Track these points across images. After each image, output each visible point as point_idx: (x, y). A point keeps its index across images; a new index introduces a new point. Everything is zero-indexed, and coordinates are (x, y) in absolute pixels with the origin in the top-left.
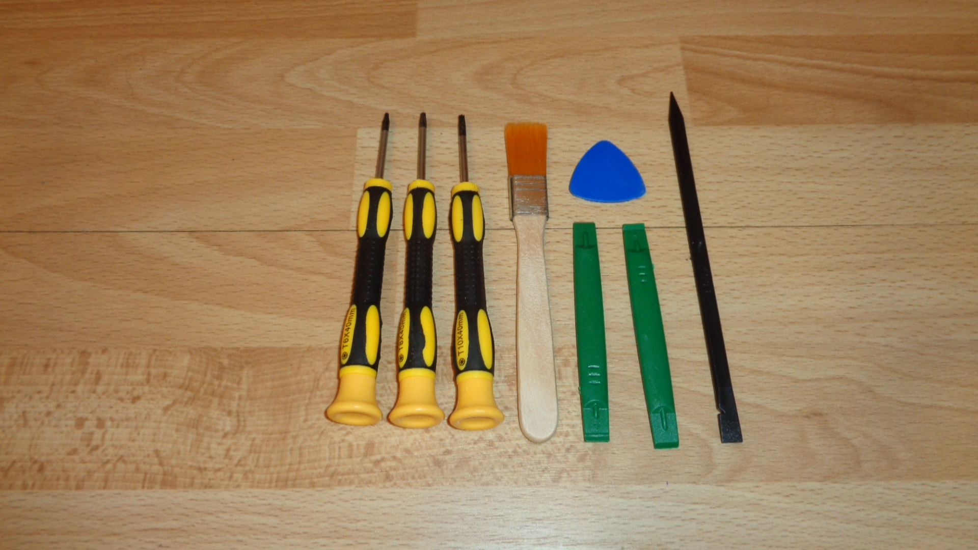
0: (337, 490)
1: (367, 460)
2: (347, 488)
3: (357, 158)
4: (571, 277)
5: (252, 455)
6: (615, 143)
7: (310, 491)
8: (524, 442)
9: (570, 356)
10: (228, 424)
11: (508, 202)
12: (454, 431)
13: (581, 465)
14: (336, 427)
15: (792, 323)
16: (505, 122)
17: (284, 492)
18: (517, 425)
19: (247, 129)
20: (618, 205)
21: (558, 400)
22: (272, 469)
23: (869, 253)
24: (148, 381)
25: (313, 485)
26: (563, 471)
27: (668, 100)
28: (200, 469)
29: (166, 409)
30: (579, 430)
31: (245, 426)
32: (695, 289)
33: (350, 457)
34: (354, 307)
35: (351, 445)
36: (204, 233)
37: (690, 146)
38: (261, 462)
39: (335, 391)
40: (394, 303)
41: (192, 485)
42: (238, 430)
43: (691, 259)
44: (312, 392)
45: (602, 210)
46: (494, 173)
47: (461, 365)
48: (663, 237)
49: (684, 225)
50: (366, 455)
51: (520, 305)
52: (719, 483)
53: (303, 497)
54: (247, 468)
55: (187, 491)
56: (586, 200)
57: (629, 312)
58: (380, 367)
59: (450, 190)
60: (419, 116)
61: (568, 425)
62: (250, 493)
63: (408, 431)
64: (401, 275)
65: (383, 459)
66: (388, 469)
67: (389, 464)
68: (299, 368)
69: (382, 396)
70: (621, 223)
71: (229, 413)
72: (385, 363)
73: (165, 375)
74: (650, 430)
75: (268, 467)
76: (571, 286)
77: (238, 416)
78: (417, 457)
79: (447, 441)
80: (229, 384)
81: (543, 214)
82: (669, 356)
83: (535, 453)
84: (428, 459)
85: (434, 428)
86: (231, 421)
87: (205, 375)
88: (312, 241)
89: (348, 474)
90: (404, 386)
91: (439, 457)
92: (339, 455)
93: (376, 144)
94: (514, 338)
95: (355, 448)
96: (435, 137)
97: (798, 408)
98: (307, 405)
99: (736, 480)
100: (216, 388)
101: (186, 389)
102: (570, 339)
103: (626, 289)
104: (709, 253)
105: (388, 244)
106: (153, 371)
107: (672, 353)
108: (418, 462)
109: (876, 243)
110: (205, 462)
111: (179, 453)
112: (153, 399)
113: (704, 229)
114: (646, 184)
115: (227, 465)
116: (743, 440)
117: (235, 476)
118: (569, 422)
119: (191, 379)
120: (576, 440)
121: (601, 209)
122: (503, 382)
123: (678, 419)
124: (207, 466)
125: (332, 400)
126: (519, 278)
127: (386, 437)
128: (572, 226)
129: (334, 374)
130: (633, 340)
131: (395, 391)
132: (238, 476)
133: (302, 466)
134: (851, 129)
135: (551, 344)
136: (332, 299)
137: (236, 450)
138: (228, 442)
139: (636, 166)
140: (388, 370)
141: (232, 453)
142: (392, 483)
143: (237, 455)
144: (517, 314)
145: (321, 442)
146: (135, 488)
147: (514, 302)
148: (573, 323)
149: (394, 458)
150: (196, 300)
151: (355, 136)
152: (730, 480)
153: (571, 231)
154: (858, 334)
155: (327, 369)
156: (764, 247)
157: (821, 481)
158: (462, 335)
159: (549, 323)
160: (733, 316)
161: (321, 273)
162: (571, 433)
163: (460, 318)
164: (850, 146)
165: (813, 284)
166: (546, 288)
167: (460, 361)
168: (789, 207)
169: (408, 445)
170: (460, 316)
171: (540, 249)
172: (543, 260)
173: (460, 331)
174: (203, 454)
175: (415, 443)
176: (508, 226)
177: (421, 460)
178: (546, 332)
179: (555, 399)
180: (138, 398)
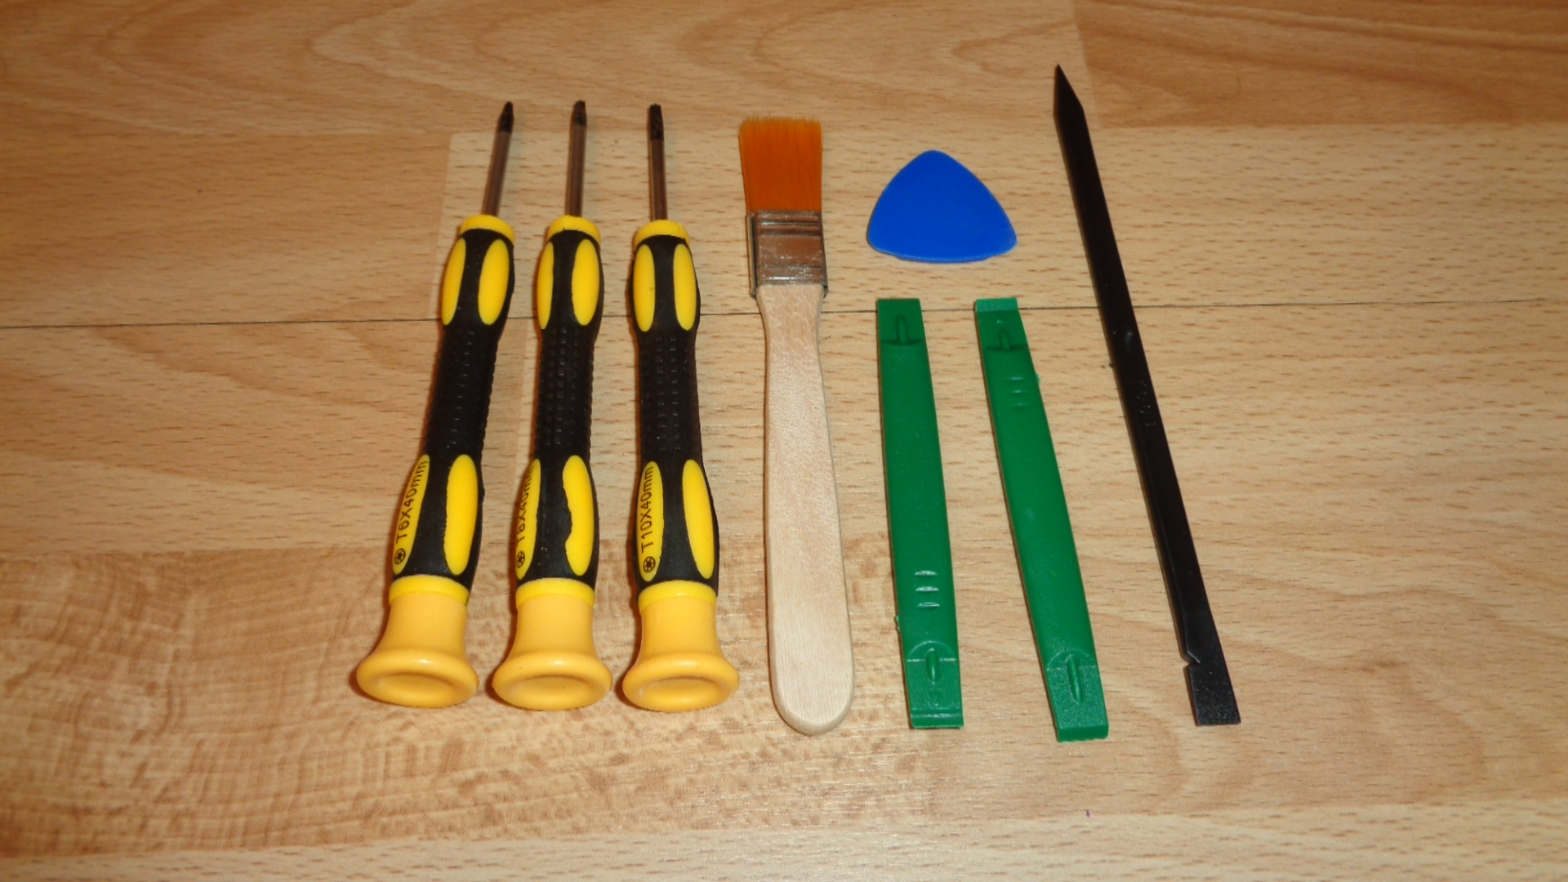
0: (379, 847)
1: (445, 781)
2: (399, 842)
3: (448, 186)
4: (875, 401)
5: (194, 777)
6: (955, 156)
7: (318, 851)
8: (782, 733)
9: (876, 556)
10: (147, 711)
11: (746, 263)
13: (903, 781)
14: (380, 713)
15: (1319, 484)
16: (738, 121)
17: (261, 855)
18: (767, 697)
19: (231, 136)
20: (962, 269)
21: (854, 645)
22: (235, 807)
23: (1458, 351)
25: (324, 838)
26: (869, 792)
27: (1051, 82)
28: (74, 812)
29: (12, 683)
30: (899, 704)
31: (182, 715)
32: (1123, 421)
33: (409, 774)
34: (426, 458)
35: (412, 750)
36: (127, 329)
37: (1100, 163)
38: (213, 793)
39: (377, 628)
40: (512, 456)
41: (53, 847)
42: (165, 725)
43: (1111, 365)
44: (332, 639)
45: (934, 278)
46: (719, 212)
47: (647, 571)
48: (1055, 325)
49: (1094, 303)
50: (443, 770)
51: (772, 453)
52: (1197, 809)
53: (300, 866)
54: (181, 806)
55: (39, 862)
56: (900, 258)
57: (993, 467)
58: (476, 583)
59: (629, 241)
60: (570, 109)
61: (876, 696)
62: (183, 859)
63: (537, 715)
64: (526, 404)
65: (480, 778)
66: (490, 799)
67: (493, 787)
68: (308, 591)
69: (482, 644)
70: (970, 302)
71: (151, 688)
73: (18, 613)
74: (1047, 704)
75: (228, 802)
76: (874, 419)
77: (169, 694)
78: (554, 771)
79: (620, 735)
80: (156, 627)
81: (815, 281)
82: (1079, 553)
83: (807, 757)
84: (578, 774)
85: (591, 708)
86: (153, 705)
87: (105, 610)
88: (350, 341)
89: (404, 811)
90: (525, 616)
91: (603, 770)
92: (386, 772)
93: (485, 160)
94: (761, 523)
95: (421, 754)
96: (604, 148)
97: (1346, 652)
98: (322, 667)
99: (1232, 805)
100: (126, 636)
101: (60, 642)
102: (878, 522)
103: (986, 425)
104: (1147, 355)
105: (504, 343)
107: (1085, 547)
108: (556, 783)
109: (1467, 333)
110: (88, 795)
111: (31, 778)
113: (1135, 310)
114: (1017, 230)
115: (137, 800)
116: (1242, 719)
117: (153, 823)
118: (876, 689)
119: (71, 620)
120: (893, 727)
121: (931, 275)
122: (737, 612)
123: (1105, 679)
124: (91, 803)
125: (369, 649)
126: (770, 403)
127: (487, 730)
128: (873, 308)
129: (378, 600)
130: (1003, 523)
131: (507, 632)
132: (160, 824)
133: (304, 798)
134: (1397, 133)
135: (838, 530)
136: (385, 451)
137: (161, 767)
138: (144, 749)
139: (997, 197)
140: (497, 592)
141: (148, 774)
142: (499, 828)
143: (159, 779)
144: (764, 475)
145: (349, 744)
147: (759, 451)
148: (880, 491)
149: (506, 774)
150: (100, 458)
151: (445, 147)
152: (1218, 803)
153: (873, 316)
154: (1451, 505)
155: (368, 591)
156: (1253, 343)
157: (1407, 802)
158: (650, 510)
159: (832, 490)
160: (1201, 474)
161: (367, 403)
162: (881, 713)
163: (646, 478)
164: (1399, 161)
165: (1355, 411)
166: (824, 422)
167: (646, 563)
168: (1293, 270)
169: (536, 746)
170: (646, 474)
171: (810, 348)
172: (816, 368)
173: (646, 502)
174: (86, 778)
175: (550, 741)
176: (747, 308)
177: (563, 779)
178: (826, 507)
179: (846, 644)
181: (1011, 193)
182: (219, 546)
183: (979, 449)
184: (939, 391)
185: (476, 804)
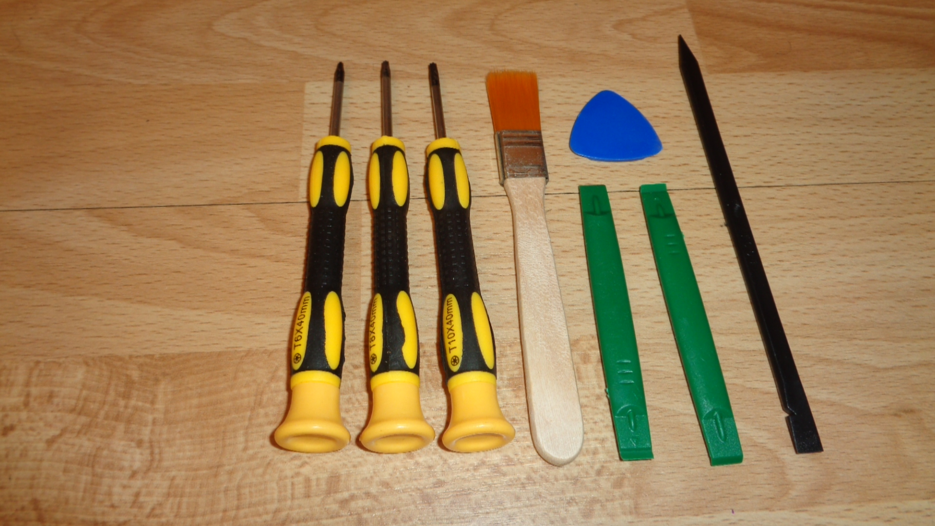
1: (330, 500)
3: (305, 116)
4: (582, 251)
5: (171, 500)
6: (620, 93)
8: (539, 464)
9: (589, 350)
10: (137, 458)
11: (496, 164)
12: (446, 454)
13: (617, 493)
14: (287, 456)
15: (859, 298)
16: (486, 73)
18: (530, 443)
19: (166, 85)
20: (630, 165)
21: (582, 406)
22: (199, 519)
24: (26, 404)
26: (594, 501)
27: (676, 46)
28: (96, 524)
29: (51, 442)
30: (611, 444)
31: (160, 461)
32: (736, 261)
33: (307, 496)
34: (308, 294)
35: (308, 480)
36: (108, 210)
37: (710, 96)
38: (184, 510)
39: (283, 407)
40: (358, 290)
42: (150, 467)
43: (726, 225)
44: (253, 409)
45: (612, 171)
46: (476, 131)
47: (453, 365)
48: (689, 200)
49: (712, 185)
50: (329, 493)
51: (522, 286)
52: (800, 507)
54: (164, 520)
56: (590, 159)
57: (659, 291)
58: (344, 373)
59: (423, 151)
60: (380, 66)
61: (596, 439)
63: (385, 456)
64: (367, 255)
65: (353, 497)
66: (360, 510)
67: (360, 503)
68: (235, 378)
69: (347, 411)
70: (637, 185)
71: (140, 443)
72: (351, 368)
73: (51, 396)
74: (703, 442)
75: (194, 516)
76: (583, 262)
77: (152, 447)
78: (398, 491)
79: (438, 469)
80: (140, 404)
81: (541, 175)
83: (556, 480)
84: (413, 493)
85: (419, 451)
86: (141, 454)
87: (107, 393)
88: (250, 217)
89: (306, 520)
90: (379, 396)
91: (429, 491)
92: (292, 495)
93: (328, 100)
94: (518, 330)
95: (314, 483)
96: (401, 91)
97: (883, 404)
98: (247, 428)
99: (820, 503)
100: (122, 409)
101: (80, 414)
102: (590, 328)
103: (652, 264)
104: (748, 218)
105: (349, 216)
106: (34, 391)
107: (719, 341)
108: (400, 499)
110: (103, 513)
111: (67, 503)
112: (32, 429)
113: (739, 189)
114: (662, 139)
115: (135, 516)
116: (824, 449)
118: (596, 435)
119: (86, 399)
120: (608, 459)
121: (610, 169)
122: (508, 386)
123: (739, 425)
124: (106, 519)
125: (280, 419)
126: (519, 254)
127: (354, 466)
128: (577, 190)
129: (282, 385)
130: (667, 326)
131: (366, 404)
133: (242, 512)
134: (889, 74)
135: (566, 334)
136: (278, 287)
137: (150, 494)
138: (137, 483)
139: (648, 119)
140: (355, 377)
141: (142, 499)
143: (151, 502)
144: (518, 299)
145: (267, 477)
147: (513, 284)
148: (589, 307)
149: (368, 494)
150: (96, 295)
151: (302, 91)
152: (812, 503)
153: (577, 196)
155: (273, 378)
156: (810, 209)
157: (928, 498)
158: (453, 326)
159: (562, 309)
160: (786, 293)
161: (263, 256)
162: (600, 450)
163: (448, 305)
164: (892, 92)
165: (877, 251)
166: (553, 265)
167: (453, 360)
168: (832, 162)
169: (386, 477)
170: (448, 302)
171: (541, 217)
172: (545, 231)
173: (449, 320)
174: (102, 502)
175: (395, 473)
176: (498, 192)
177: (404, 496)
178: (558, 319)
179: (578, 406)
180: (12, 428)
181: (656, 117)
182: (177, 350)
183: (648, 280)
184: (622, 244)
185: (351, 515)
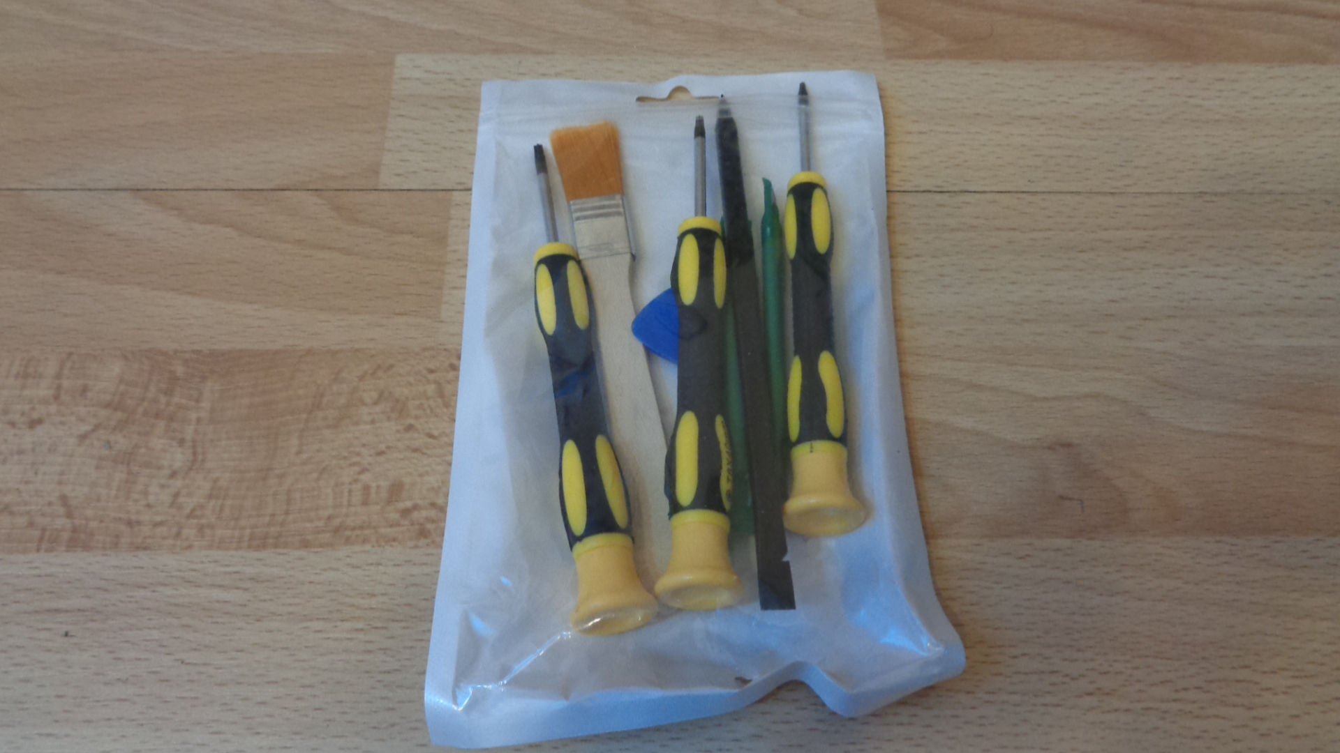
0: (344, 551)
1: (390, 508)
2: (357, 548)
3: (393, 92)
5: (213, 502)
7: (302, 553)
10: (178, 458)
15: (1027, 320)
17: (262, 554)
19: (231, 52)
22: (243, 522)
23: (1137, 228)
24: (57, 398)
25: (305, 544)
28: (130, 523)
29: (83, 437)
31: (203, 461)
33: (365, 503)
35: (366, 488)
36: (156, 192)
38: (227, 512)
40: (440, 288)
41: (115, 545)
42: (193, 466)
44: (311, 412)
50: (389, 501)
53: (289, 562)
54: (204, 521)
55: (106, 555)
62: (207, 556)
65: (416, 507)
67: (424, 513)
68: (292, 379)
71: (182, 442)
73: (85, 390)
75: (237, 518)
80: (183, 401)
86: (183, 454)
87: (147, 388)
88: (321, 205)
89: (361, 528)
92: (349, 501)
95: (373, 491)
97: (1036, 436)
98: (303, 431)
100: (163, 407)
101: (116, 410)
106: (66, 383)
109: (1147, 215)
110: (138, 512)
111: (98, 500)
112: (62, 423)
115: (173, 517)
117: (186, 532)
119: (123, 395)
124: (141, 518)
132: (190, 532)
133: (291, 517)
134: (1108, 68)
137: (189, 495)
138: (178, 483)
140: (429, 382)
141: (181, 500)
142: (428, 541)
143: (189, 503)
145: (322, 483)
146: (25, 551)
150: (139, 284)
151: (391, 64)
154: (1122, 337)
156: (987, 219)
157: (1070, 537)
161: (334, 248)
164: (1108, 89)
165: (1058, 269)
168: (1021, 167)
174: (136, 501)
180: (40, 421)
182: (226, 347)
185: (412, 524)
